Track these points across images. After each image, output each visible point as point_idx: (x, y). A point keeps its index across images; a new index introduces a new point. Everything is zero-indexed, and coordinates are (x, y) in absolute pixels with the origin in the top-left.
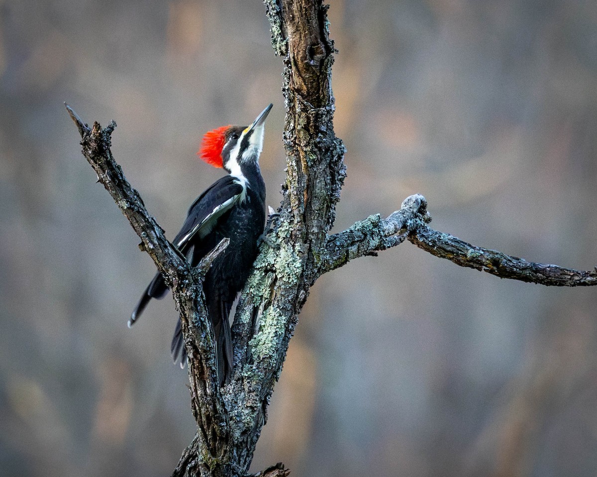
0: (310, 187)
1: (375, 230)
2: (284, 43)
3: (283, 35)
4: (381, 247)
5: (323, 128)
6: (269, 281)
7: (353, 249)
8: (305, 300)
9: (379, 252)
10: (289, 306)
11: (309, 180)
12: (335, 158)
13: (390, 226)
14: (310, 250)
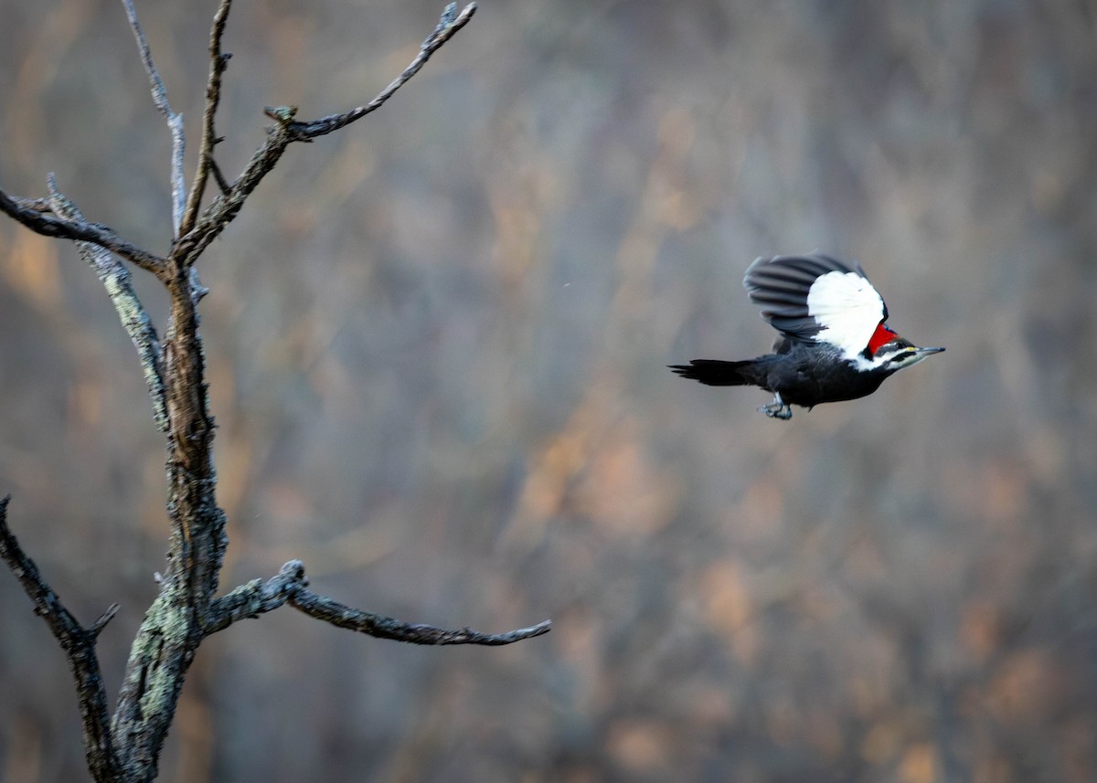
0: (194, 555)
1: (256, 594)
2: (166, 420)
3: (166, 412)
4: (262, 610)
5: (205, 499)
6: (157, 643)
7: (236, 612)
8: (191, 660)
9: (261, 615)
10: (177, 667)
11: (193, 548)
12: (217, 527)
13: (270, 589)
14: (195, 613)
